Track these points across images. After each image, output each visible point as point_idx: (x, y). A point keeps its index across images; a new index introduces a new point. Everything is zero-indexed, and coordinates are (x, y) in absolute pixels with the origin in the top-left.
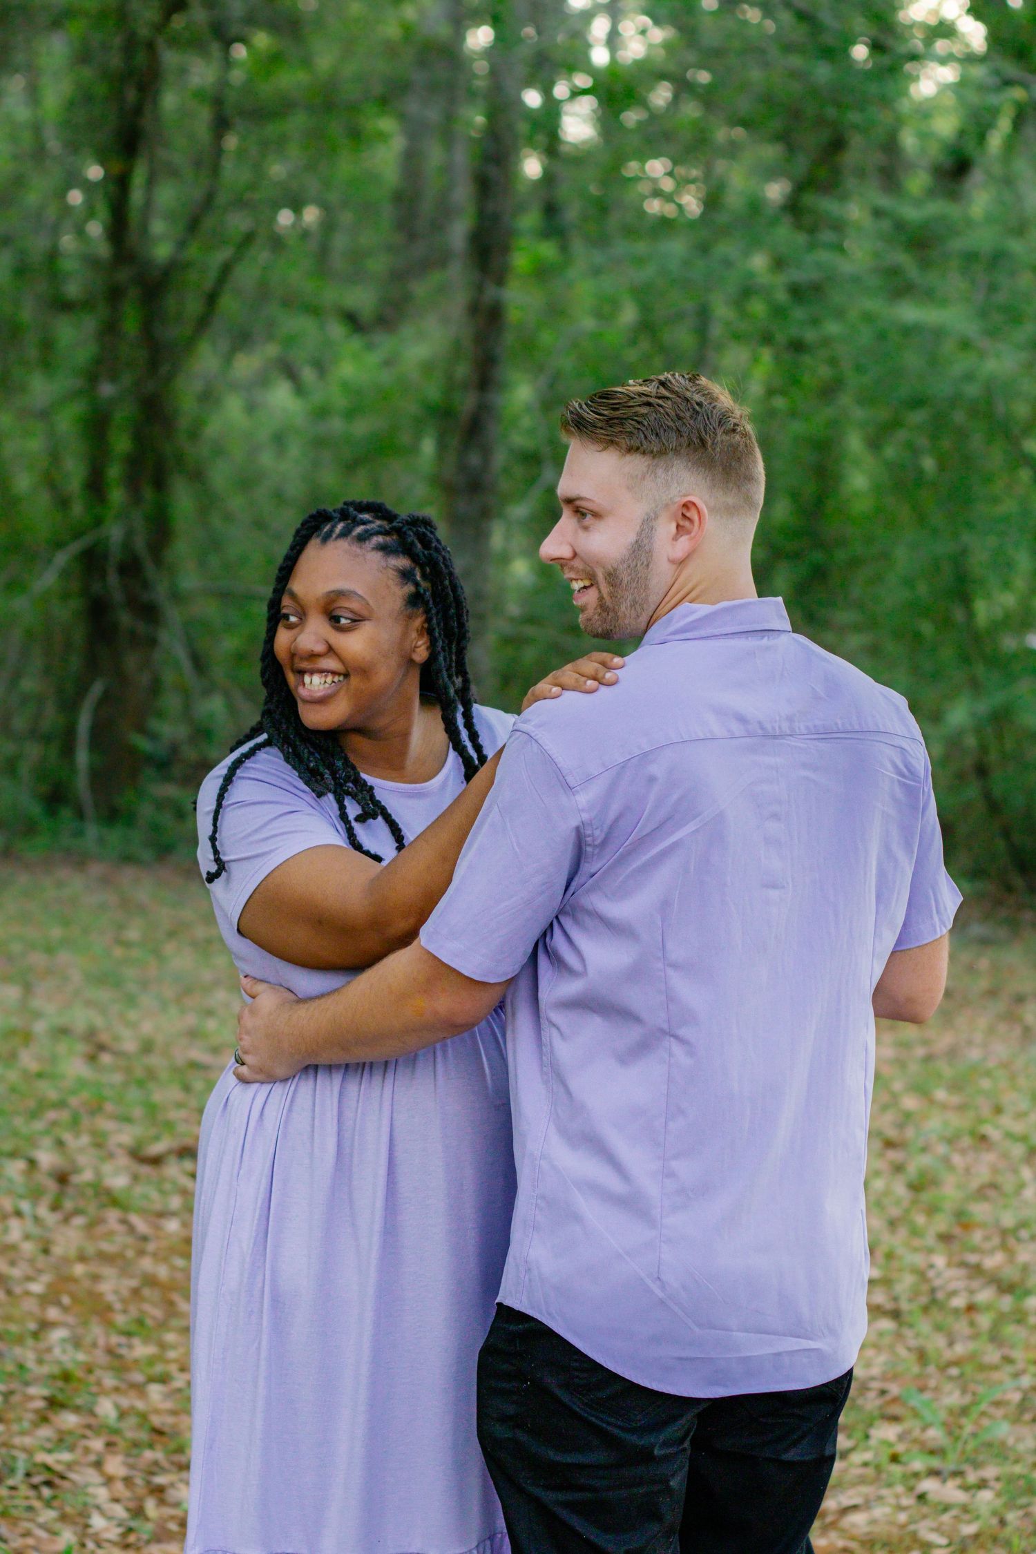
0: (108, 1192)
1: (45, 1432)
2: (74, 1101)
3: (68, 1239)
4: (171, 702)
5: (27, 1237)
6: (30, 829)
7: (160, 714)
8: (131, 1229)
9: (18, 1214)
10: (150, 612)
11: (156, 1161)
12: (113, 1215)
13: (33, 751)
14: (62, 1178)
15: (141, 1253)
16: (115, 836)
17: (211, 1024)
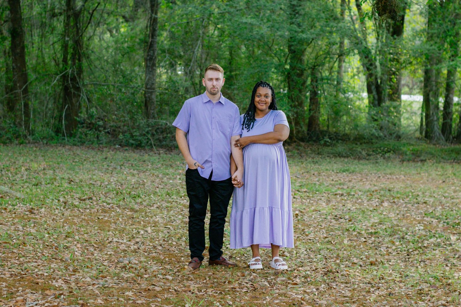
0: (75, 205)
1: (66, 241)
2: (66, 190)
3: (67, 213)
4: (84, 110)
5: (59, 213)
6: (52, 138)
7: (81, 113)
8: (80, 211)
9: (57, 209)
10: (78, 89)
11: (84, 200)
12: (76, 209)
13: (52, 121)
14: (65, 203)
15: (82, 215)
16: (71, 140)
17: (94, 177)
